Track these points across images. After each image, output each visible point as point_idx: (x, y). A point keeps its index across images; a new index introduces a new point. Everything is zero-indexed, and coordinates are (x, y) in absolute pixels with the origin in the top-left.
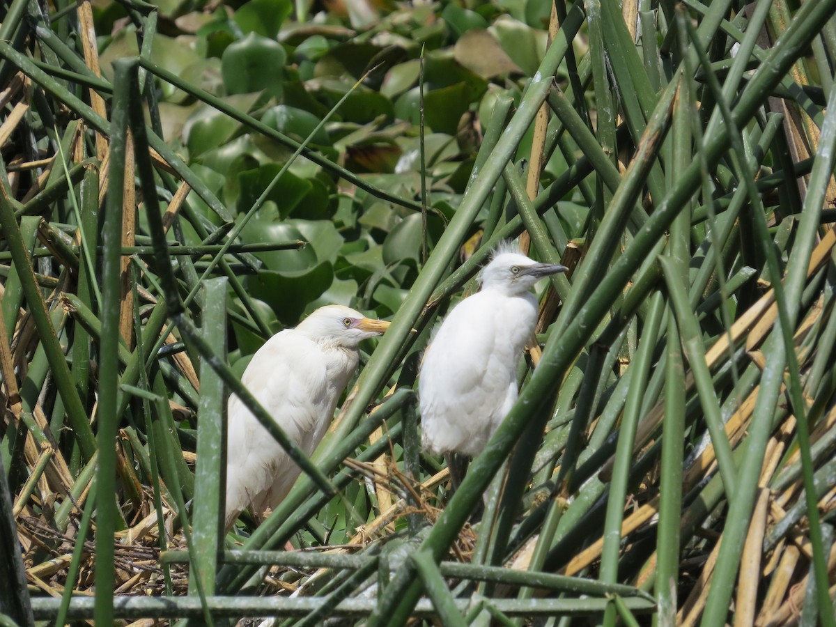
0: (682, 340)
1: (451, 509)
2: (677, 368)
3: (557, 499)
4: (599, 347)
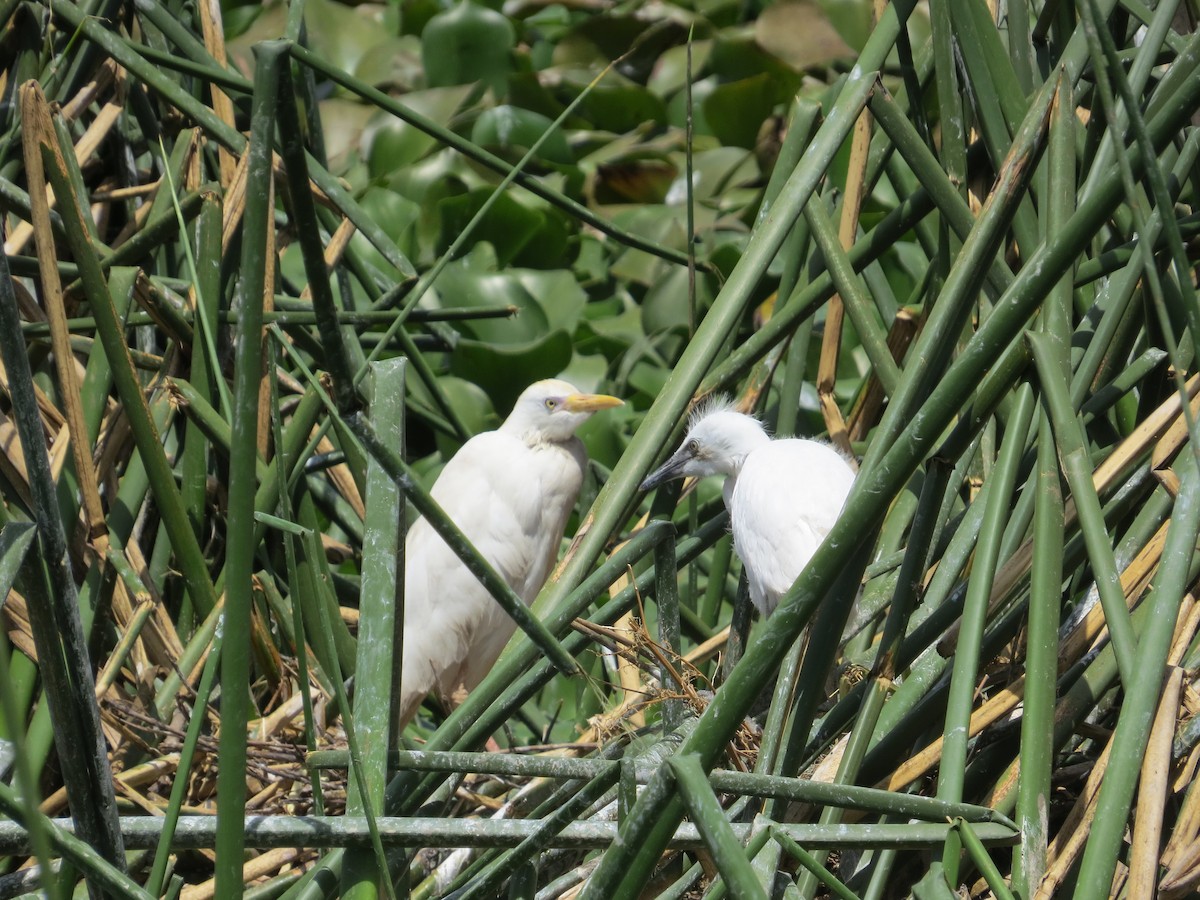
0: (1060, 453)
1: (724, 695)
2: (1051, 492)
3: (878, 679)
4: (940, 463)
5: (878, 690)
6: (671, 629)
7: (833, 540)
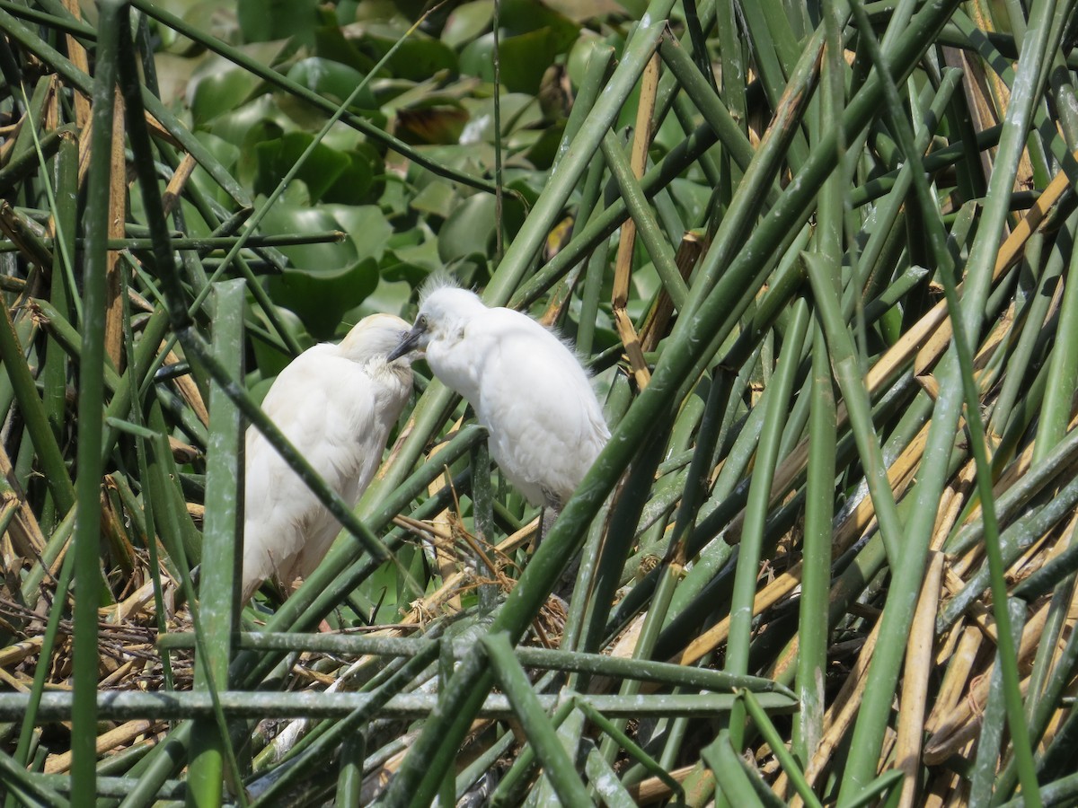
0: (832, 361)
1: (528, 578)
2: (824, 396)
3: (671, 565)
4: (725, 370)
5: (671, 575)
6: (485, 523)
7: (622, 433)
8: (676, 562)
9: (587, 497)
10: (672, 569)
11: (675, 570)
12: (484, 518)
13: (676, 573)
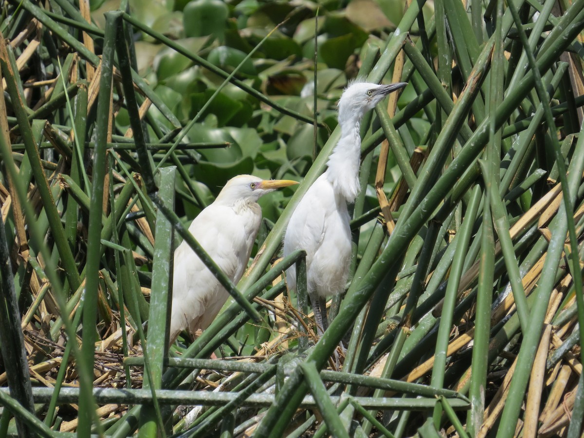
0: (494, 219)
1: (328, 335)
2: (489, 238)
3: (403, 328)
4: (435, 222)
5: (403, 333)
6: (303, 302)
7: (383, 259)
8: (406, 326)
9: (362, 292)
10: (403, 330)
11: (405, 330)
12: (303, 300)
13: (406, 332)
